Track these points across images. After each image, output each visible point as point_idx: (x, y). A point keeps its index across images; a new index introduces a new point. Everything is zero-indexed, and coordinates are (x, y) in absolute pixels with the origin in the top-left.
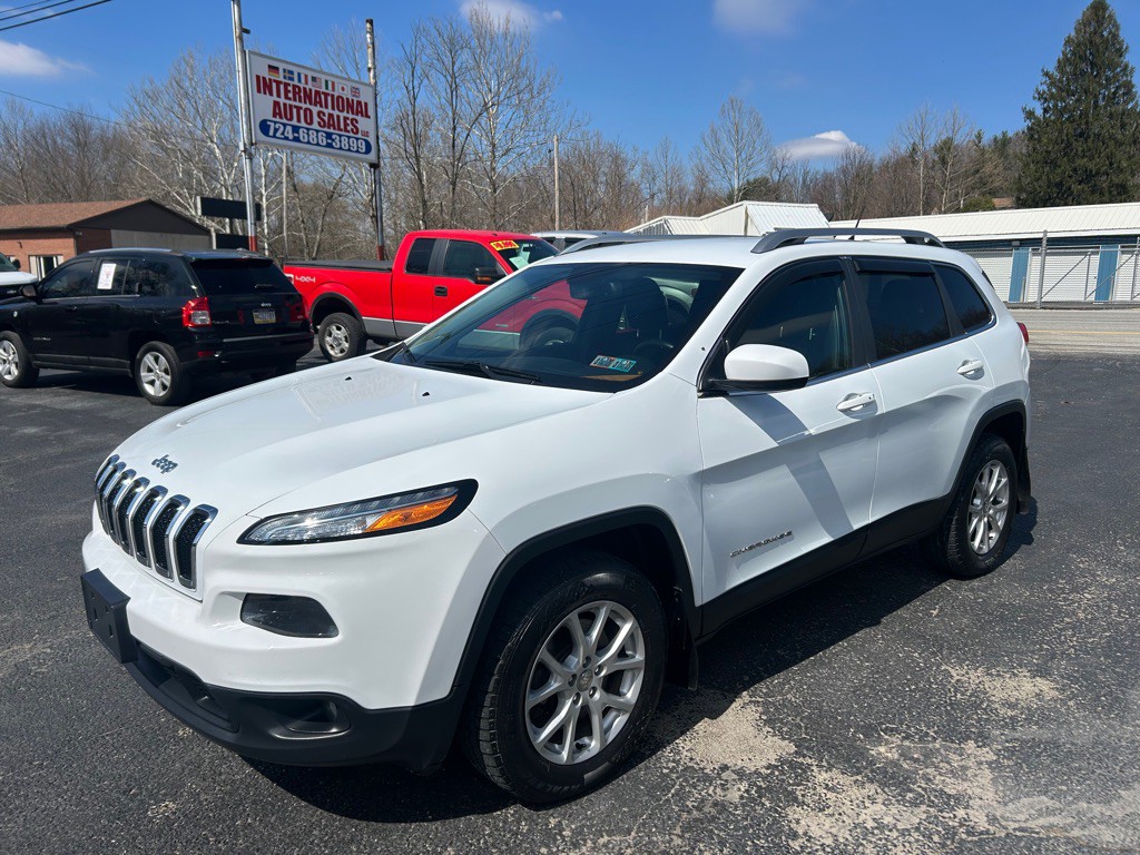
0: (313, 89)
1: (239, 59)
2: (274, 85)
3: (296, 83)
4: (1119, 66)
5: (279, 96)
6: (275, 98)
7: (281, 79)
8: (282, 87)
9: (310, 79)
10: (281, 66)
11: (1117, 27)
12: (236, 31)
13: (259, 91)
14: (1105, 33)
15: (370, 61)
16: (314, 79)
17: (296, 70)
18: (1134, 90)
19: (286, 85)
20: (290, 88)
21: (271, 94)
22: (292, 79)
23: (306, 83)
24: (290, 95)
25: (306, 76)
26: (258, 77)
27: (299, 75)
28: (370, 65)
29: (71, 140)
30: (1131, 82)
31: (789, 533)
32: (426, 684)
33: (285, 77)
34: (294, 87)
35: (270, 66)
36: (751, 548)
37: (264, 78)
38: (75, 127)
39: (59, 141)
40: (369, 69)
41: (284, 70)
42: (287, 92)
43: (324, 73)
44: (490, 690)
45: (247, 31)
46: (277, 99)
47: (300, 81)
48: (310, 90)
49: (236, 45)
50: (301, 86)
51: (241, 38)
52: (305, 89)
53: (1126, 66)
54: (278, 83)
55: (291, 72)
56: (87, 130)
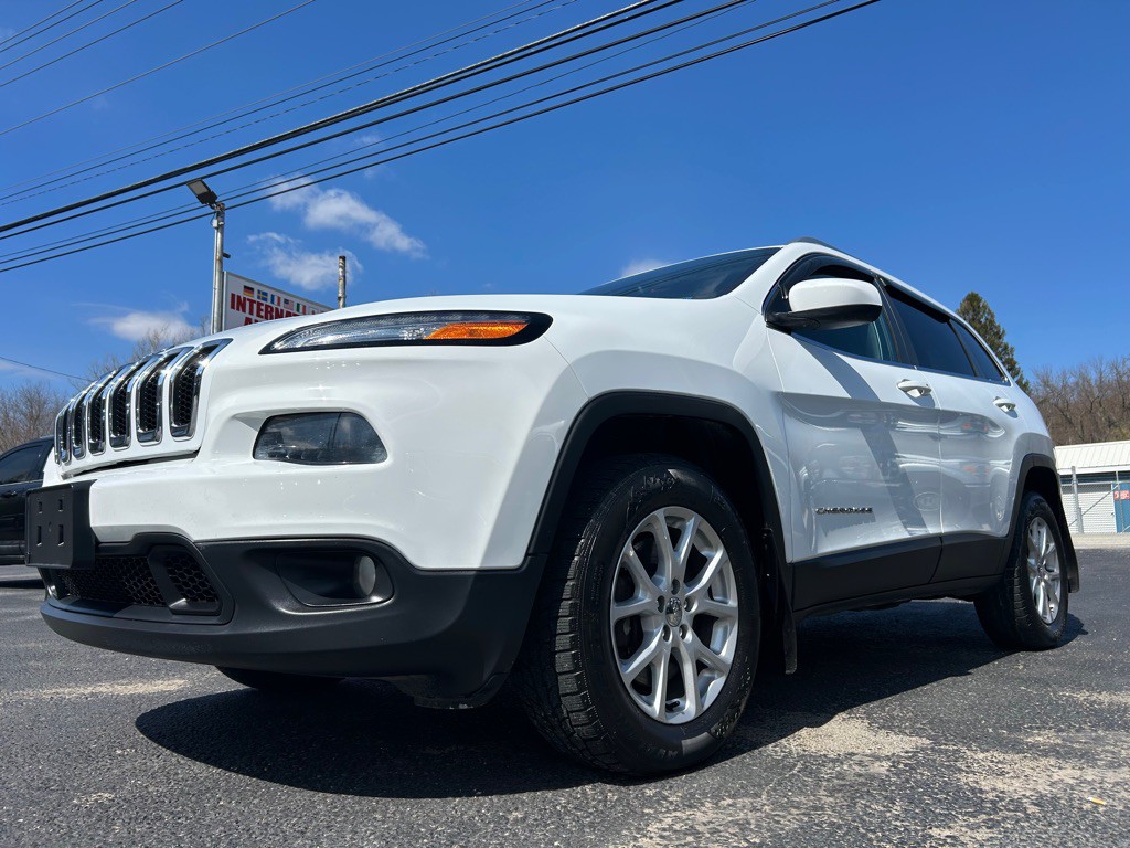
0: (285, 310)
1: (217, 278)
2: (248, 303)
3: (269, 303)
4: (999, 346)
5: (251, 313)
6: (247, 314)
7: (255, 298)
8: (255, 305)
9: (282, 301)
10: (256, 288)
11: (992, 316)
12: (217, 254)
13: (233, 307)
14: (983, 320)
15: (340, 291)
16: (286, 301)
17: (270, 292)
18: (1017, 366)
19: (259, 304)
20: (263, 307)
21: (244, 311)
22: (266, 300)
23: (279, 304)
24: (263, 314)
25: (279, 298)
26: (233, 295)
27: (273, 296)
28: (340, 295)
29: (22, 413)
30: (1012, 359)
31: (870, 510)
32: (495, 543)
33: (259, 298)
34: (267, 306)
35: (245, 287)
36: (835, 511)
37: (239, 297)
38: (30, 401)
39: (11, 414)
40: (339, 298)
41: (259, 292)
42: (259, 310)
43: (297, 297)
44: (570, 576)
45: (227, 256)
46: (250, 316)
47: (272, 302)
48: (282, 311)
49: (216, 266)
50: (274, 306)
51: (221, 261)
52: (277, 309)
53: (1006, 347)
54: (252, 302)
55: (265, 294)
56: (41, 405)
